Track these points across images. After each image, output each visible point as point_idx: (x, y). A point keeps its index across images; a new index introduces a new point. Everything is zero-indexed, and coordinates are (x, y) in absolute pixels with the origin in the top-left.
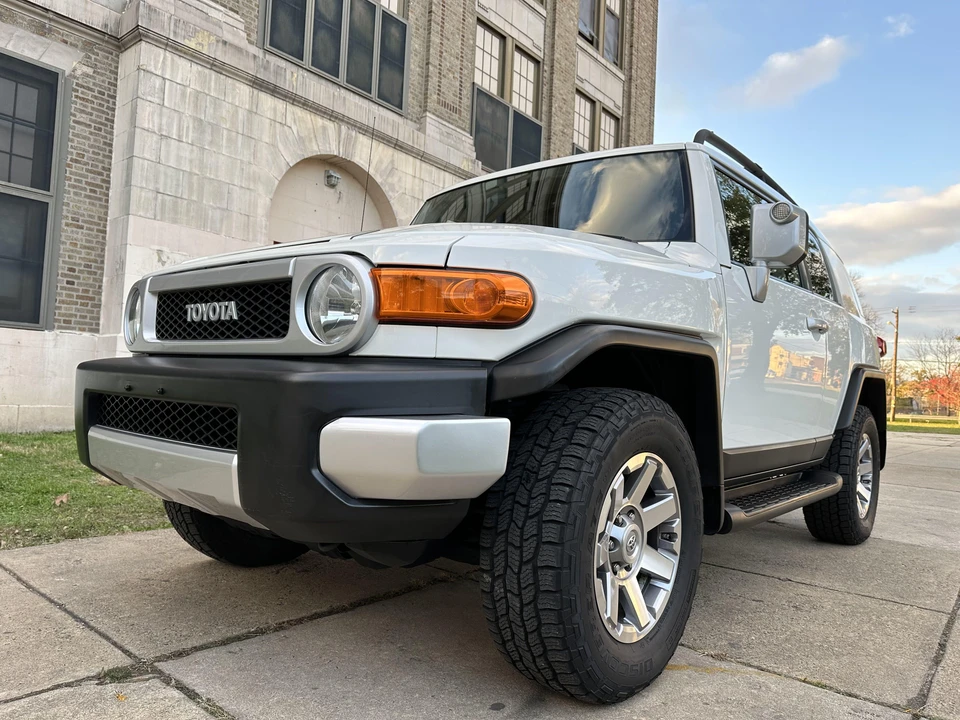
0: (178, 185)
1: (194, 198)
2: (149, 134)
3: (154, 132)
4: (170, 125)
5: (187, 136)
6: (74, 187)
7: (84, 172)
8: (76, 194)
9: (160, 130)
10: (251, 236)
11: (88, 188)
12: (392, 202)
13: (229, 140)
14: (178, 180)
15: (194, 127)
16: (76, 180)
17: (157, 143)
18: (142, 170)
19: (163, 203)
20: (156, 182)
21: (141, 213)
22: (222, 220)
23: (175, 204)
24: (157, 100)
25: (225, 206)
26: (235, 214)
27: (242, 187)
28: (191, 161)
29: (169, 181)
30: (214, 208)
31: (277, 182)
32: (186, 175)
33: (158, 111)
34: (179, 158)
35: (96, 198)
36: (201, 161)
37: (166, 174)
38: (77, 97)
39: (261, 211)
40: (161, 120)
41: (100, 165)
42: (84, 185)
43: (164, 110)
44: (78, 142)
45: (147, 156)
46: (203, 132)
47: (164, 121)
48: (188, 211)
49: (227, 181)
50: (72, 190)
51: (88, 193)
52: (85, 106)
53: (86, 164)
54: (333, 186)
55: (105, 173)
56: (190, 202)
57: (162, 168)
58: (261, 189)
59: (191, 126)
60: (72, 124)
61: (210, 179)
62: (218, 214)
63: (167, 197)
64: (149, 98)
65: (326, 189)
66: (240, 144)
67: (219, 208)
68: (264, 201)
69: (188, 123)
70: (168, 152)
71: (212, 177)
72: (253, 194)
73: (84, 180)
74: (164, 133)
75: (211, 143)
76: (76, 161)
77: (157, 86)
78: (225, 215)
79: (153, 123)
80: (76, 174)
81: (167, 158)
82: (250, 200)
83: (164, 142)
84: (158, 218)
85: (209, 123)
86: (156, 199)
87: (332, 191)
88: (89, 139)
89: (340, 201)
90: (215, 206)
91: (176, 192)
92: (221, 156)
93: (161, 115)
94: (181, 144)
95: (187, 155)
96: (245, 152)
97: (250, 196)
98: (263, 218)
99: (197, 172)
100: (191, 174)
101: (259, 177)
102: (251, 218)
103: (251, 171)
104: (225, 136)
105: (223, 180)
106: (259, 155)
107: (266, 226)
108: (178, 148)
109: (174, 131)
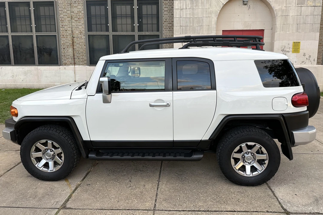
0: (186, 22)
1: (191, 25)
2: (178, 10)
3: (179, 9)
4: (183, 5)
6: (165, 29)
7: (167, 24)
8: (166, 30)
9: (180, 8)
10: (210, 32)
11: (168, 28)
12: (271, 4)
13: (202, 3)
14: (186, 21)
15: (190, 3)
16: (165, 27)
17: (180, 12)
18: (176, 21)
19: (183, 29)
20: (180, 23)
21: (177, 33)
22: (200, 29)
23: (186, 28)
25: (201, 25)
26: (204, 27)
27: (206, 17)
28: (190, 14)
29: (184, 22)
30: (197, 26)
31: (219, 11)
33: (179, 2)
34: (186, 14)
35: (170, 30)
36: (193, 13)
37: (183, 20)
38: (164, 4)
39: (213, 23)
40: (180, 5)
41: (171, 21)
42: (167, 28)
44: (165, 16)
45: (177, 17)
46: (193, 3)
47: (181, 5)
48: (190, 29)
49: (202, 16)
50: (165, 30)
51: (169, 29)
52: (166, 6)
53: (168, 22)
54: (246, 4)
55: (172, 23)
56: (190, 26)
57: (181, 19)
58: (213, 15)
59: (189, 3)
60: (163, 12)
62: (199, 28)
63: (183, 27)
65: (244, 6)
66: (205, 3)
68: (214, 19)
70: (183, 14)
71: (197, 17)
72: (210, 18)
73: (167, 26)
74: (182, 8)
75: (196, 6)
76: (165, 22)
78: (201, 27)
79: (178, 6)
80: (165, 25)
81: (183, 16)
83: (182, 11)
84: (181, 34)
86: (180, 28)
87: (246, 6)
88: (168, 15)
89: (250, 9)
90: (198, 25)
91: (186, 25)
92: (199, 9)
93: (180, 3)
94: (187, 10)
95: (189, 12)
96: (207, 5)
97: (209, 19)
98: (214, 25)
99: (192, 17)
100: (190, 18)
101: (212, 12)
102: (210, 26)
103: (210, 11)
104: (200, 2)
105: (200, 16)
106: (212, 4)
107: (215, 27)
108: (186, 11)
109: (185, 6)
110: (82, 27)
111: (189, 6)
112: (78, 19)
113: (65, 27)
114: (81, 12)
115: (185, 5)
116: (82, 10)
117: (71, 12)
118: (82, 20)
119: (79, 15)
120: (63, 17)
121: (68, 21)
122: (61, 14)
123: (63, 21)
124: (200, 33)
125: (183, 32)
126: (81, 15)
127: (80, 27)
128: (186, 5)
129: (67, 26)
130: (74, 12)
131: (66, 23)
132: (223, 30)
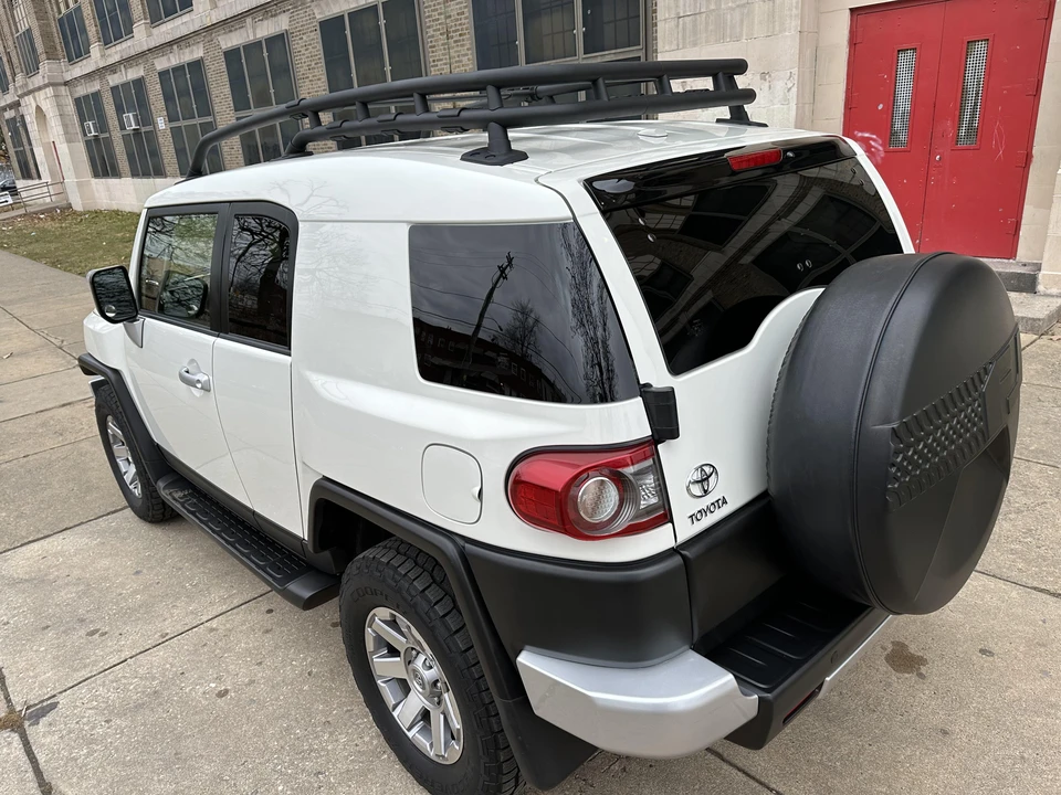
1: (712, 7)
20: (677, 7)
21: (667, 48)
22: (742, 21)
23: (695, 23)
30: (733, 9)
48: (707, 24)
56: (708, 13)
62: (737, 15)
63: (687, 19)
67: (738, 6)
84: (681, 46)
86: (678, 25)
90: (734, 5)
91: (695, 8)
102: (778, 1)
107: (797, 3)
110: (469, 59)
112: (460, 35)
113: (439, 63)
114: (463, 13)
116: (466, 7)
117: (447, 18)
118: (468, 36)
119: (460, 24)
120: (433, 36)
121: (443, 45)
122: (429, 27)
123: (434, 47)
124: (741, 35)
125: (684, 38)
126: (463, 21)
127: (465, 59)
129: (441, 60)
130: (450, 16)
131: (439, 53)
132: (852, 10)
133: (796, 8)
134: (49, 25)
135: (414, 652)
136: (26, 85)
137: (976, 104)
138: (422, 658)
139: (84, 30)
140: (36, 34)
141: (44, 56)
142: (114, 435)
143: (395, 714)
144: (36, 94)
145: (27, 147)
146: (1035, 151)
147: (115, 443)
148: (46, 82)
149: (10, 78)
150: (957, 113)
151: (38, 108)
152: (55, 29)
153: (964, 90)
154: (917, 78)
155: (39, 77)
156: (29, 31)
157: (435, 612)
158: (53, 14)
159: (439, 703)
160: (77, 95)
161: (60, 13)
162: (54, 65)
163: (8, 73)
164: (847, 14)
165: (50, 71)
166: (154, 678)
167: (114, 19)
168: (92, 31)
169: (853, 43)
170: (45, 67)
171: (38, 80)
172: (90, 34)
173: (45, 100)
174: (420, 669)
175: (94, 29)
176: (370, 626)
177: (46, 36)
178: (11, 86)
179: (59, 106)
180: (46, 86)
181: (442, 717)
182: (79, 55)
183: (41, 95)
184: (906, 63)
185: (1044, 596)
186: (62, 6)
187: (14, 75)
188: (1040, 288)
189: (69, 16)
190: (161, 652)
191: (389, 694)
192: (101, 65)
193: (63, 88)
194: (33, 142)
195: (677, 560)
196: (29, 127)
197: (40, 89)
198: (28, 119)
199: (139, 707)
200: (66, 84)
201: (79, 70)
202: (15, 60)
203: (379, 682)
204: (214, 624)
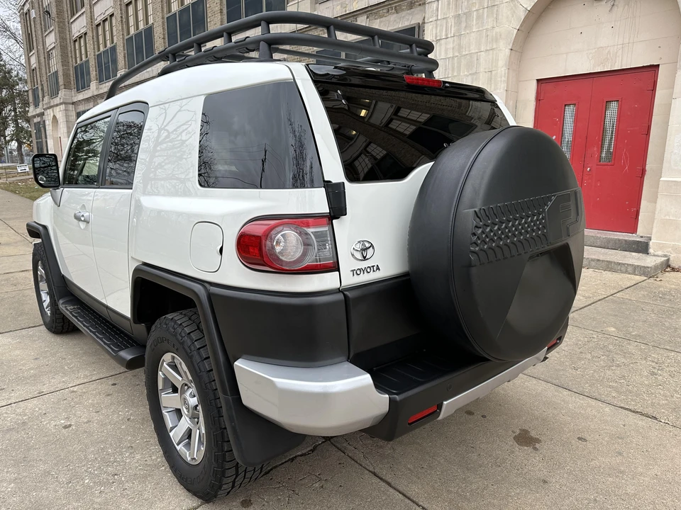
0: (446, 70)
1: (455, 74)
3: (434, 41)
4: (441, 31)
5: (451, 32)
9: (436, 37)
13: (478, 17)
14: (446, 66)
15: (455, 23)
24: (435, 18)
25: (474, 72)
26: (481, 75)
27: (487, 50)
28: (453, 49)
30: (468, 76)
31: (515, 31)
32: (451, 59)
34: (446, 50)
36: (459, 45)
39: (501, 63)
43: (438, 22)
46: (460, 23)
47: (438, 31)
49: (477, 51)
58: (502, 44)
59: (453, 23)
61: (465, 55)
62: (469, 80)
64: (431, 20)
66: (485, 17)
67: (470, 74)
68: (504, 51)
69: (451, 21)
70: (440, 50)
71: (466, 53)
72: (495, 52)
75: (466, 27)
77: (435, 8)
78: (475, 77)
79: (433, 34)
81: (440, 54)
82: (493, 58)
85: (464, 14)
89: (615, 8)
90: (468, 74)
91: (445, 75)
92: (473, 34)
93: (436, 27)
94: (447, 40)
95: (451, 46)
96: (490, 20)
97: (493, 53)
98: (503, 69)
99: (457, 54)
100: (453, 58)
101: (500, 35)
102: (493, 73)
103: (494, 33)
104: (475, 16)
105: (473, 51)
106: (500, 17)
107: (505, 74)
108: (446, 44)
109: (444, 33)
111: (453, 29)
115: (444, 30)
128: (446, 31)
132: (538, 80)
133: (504, 77)
134: (69, 69)
135: (186, 387)
136: (50, 103)
137: (611, 138)
138: (190, 390)
139: (88, 73)
140: (60, 74)
141: (63, 87)
142: (41, 275)
143: (171, 434)
144: (55, 108)
145: (44, 140)
146: (647, 167)
147: (41, 281)
148: (62, 101)
149: (41, 99)
150: (600, 143)
151: (54, 117)
152: (72, 72)
153: (604, 130)
154: (576, 121)
155: (58, 98)
156: (56, 72)
157: (195, 347)
158: (72, 63)
159: (197, 423)
160: (78, 111)
161: (76, 62)
162: (68, 92)
163: (40, 96)
164: (534, 84)
165: (65, 95)
166: (25, 415)
167: (107, 68)
168: (93, 73)
169: (538, 99)
170: (63, 93)
171: (57, 101)
172: (92, 76)
173: (59, 112)
174: (188, 398)
175: (94, 73)
176: (161, 371)
177: (66, 75)
178: (41, 104)
179: (67, 116)
180: (61, 104)
181: (198, 431)
182: (83, 87)
183: (57, 109)
184: (570, 112)
185: (627, 412)
186: (78, 59)
187: (43, 97)
188: (651, 251)
189: (81, 65)
190: (35, 401)
191: (169, 420)
192: (96, 93)
193: (71, 106)
194: (48, 137)
195: (341, 296)
196: (47, 127)
197: (57, 105)
198: (47, 123)
199: (9, 430)
200: (73, 103)
201: (81, 96)
202: (45, 89)
203: (163, 412)
204: (75, 389)
